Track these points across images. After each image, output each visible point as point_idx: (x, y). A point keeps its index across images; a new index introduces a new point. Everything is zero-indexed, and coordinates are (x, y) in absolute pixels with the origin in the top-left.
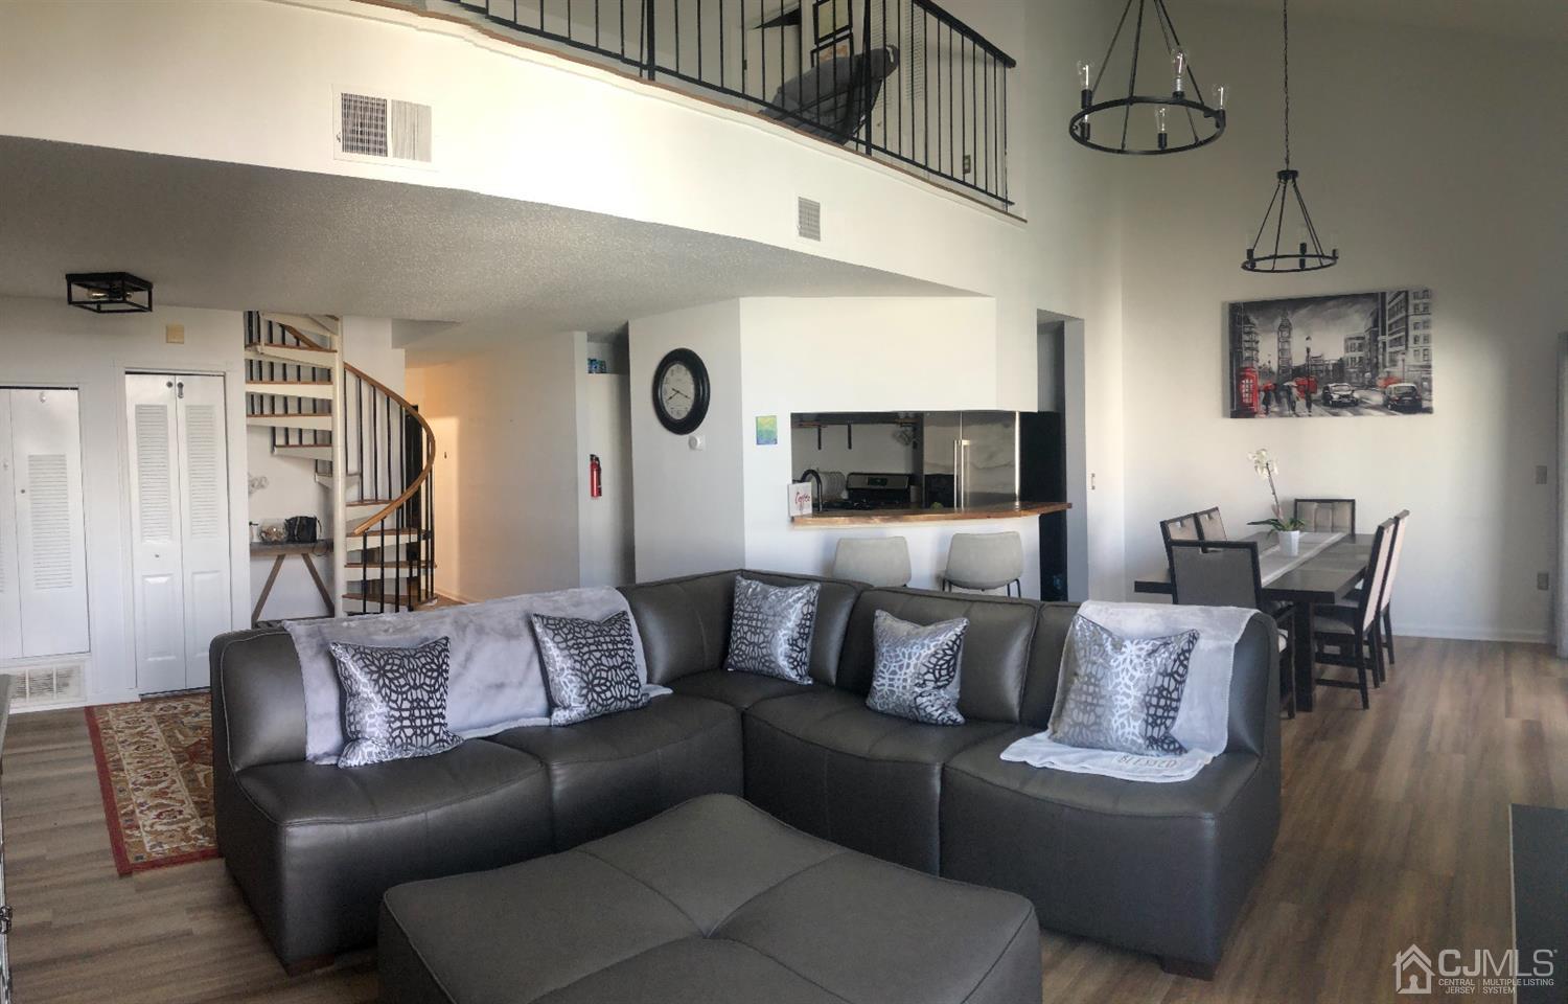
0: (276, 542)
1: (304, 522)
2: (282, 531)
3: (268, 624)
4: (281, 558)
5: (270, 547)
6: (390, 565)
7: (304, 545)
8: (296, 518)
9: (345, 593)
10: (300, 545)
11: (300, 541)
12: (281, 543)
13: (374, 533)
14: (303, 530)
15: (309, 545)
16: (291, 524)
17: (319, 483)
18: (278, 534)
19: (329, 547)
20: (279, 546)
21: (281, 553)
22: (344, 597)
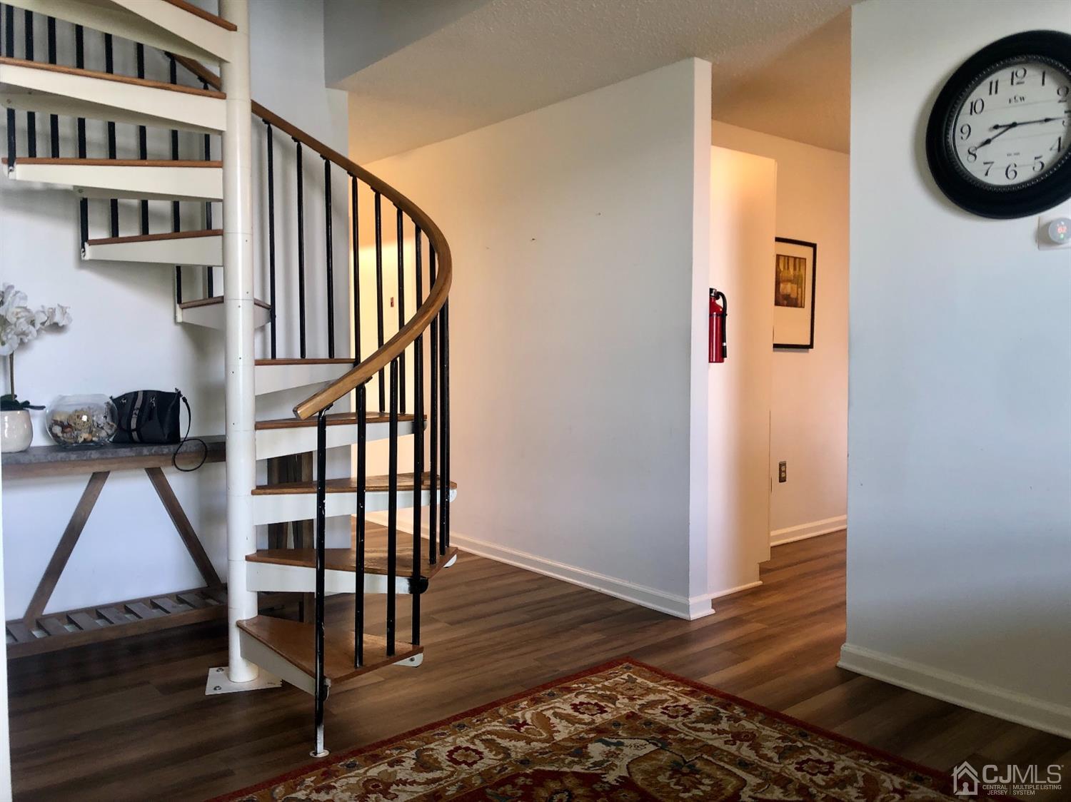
0: (87, 446)
1: (153, 401)
2: (102, 420)
3: (68, 617)
4: (98, 478)
5: (73, 456)
6: (341, 486)
7: (155, 449)
8: (136, 393)
9: (251, 551)
10: (145, 451)
11: (144, 441)
12: (99, 446)
13: (342, 419)
14: (150, 418)
15: (165, 450)
16: (122, 407)
17: (184, 325)
18: (91, 427)
19: (214, 451)
20: (94, 454)
21: (101, 468)
22: (248, 558)
